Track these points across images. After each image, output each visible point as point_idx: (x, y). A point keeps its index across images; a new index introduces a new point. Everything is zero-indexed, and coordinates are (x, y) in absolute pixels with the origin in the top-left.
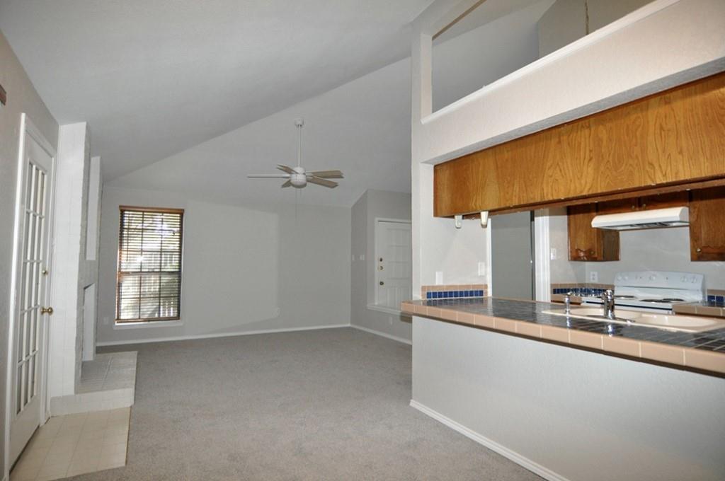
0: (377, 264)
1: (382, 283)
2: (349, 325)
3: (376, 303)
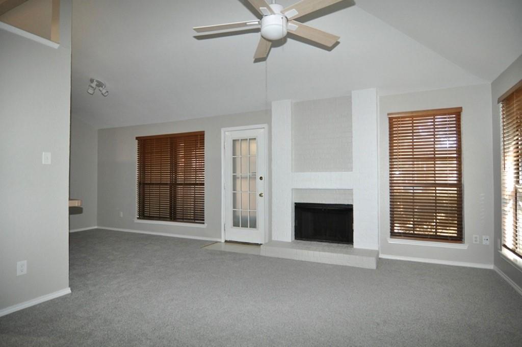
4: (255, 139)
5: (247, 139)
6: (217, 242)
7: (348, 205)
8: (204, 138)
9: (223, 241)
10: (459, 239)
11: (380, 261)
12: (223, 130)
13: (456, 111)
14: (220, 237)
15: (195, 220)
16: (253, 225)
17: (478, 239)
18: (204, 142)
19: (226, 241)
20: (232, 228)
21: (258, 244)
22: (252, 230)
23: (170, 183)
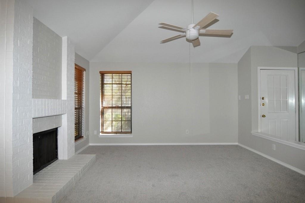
0: (260, 101)
1: (264, 116)
2: (237, 144)
3: (259, 131)
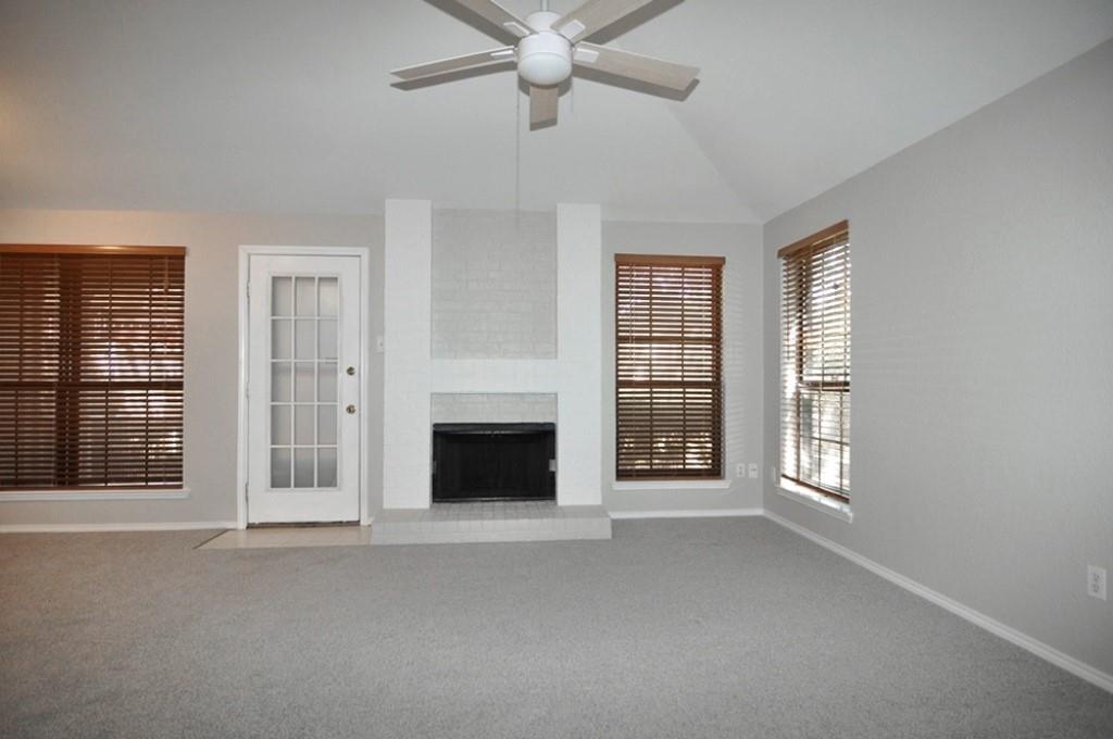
4: (335, 279)
5: (314, 278)
6: (226, 531)
7: (545, 424)
8: (183, 264)
9: (242, 525)
10: (715, 472)
11: (617, 525)
12: (243, 251)
13: (716, 262)
14: (234, 518)
15: (147, 480)
16: (329, 479)
17: (743, 471)
18: (183, 276)
19: (250, 527)
20: (267, 491)
21: (341, 522)
22: (326, 493)
23: (59, 384)
